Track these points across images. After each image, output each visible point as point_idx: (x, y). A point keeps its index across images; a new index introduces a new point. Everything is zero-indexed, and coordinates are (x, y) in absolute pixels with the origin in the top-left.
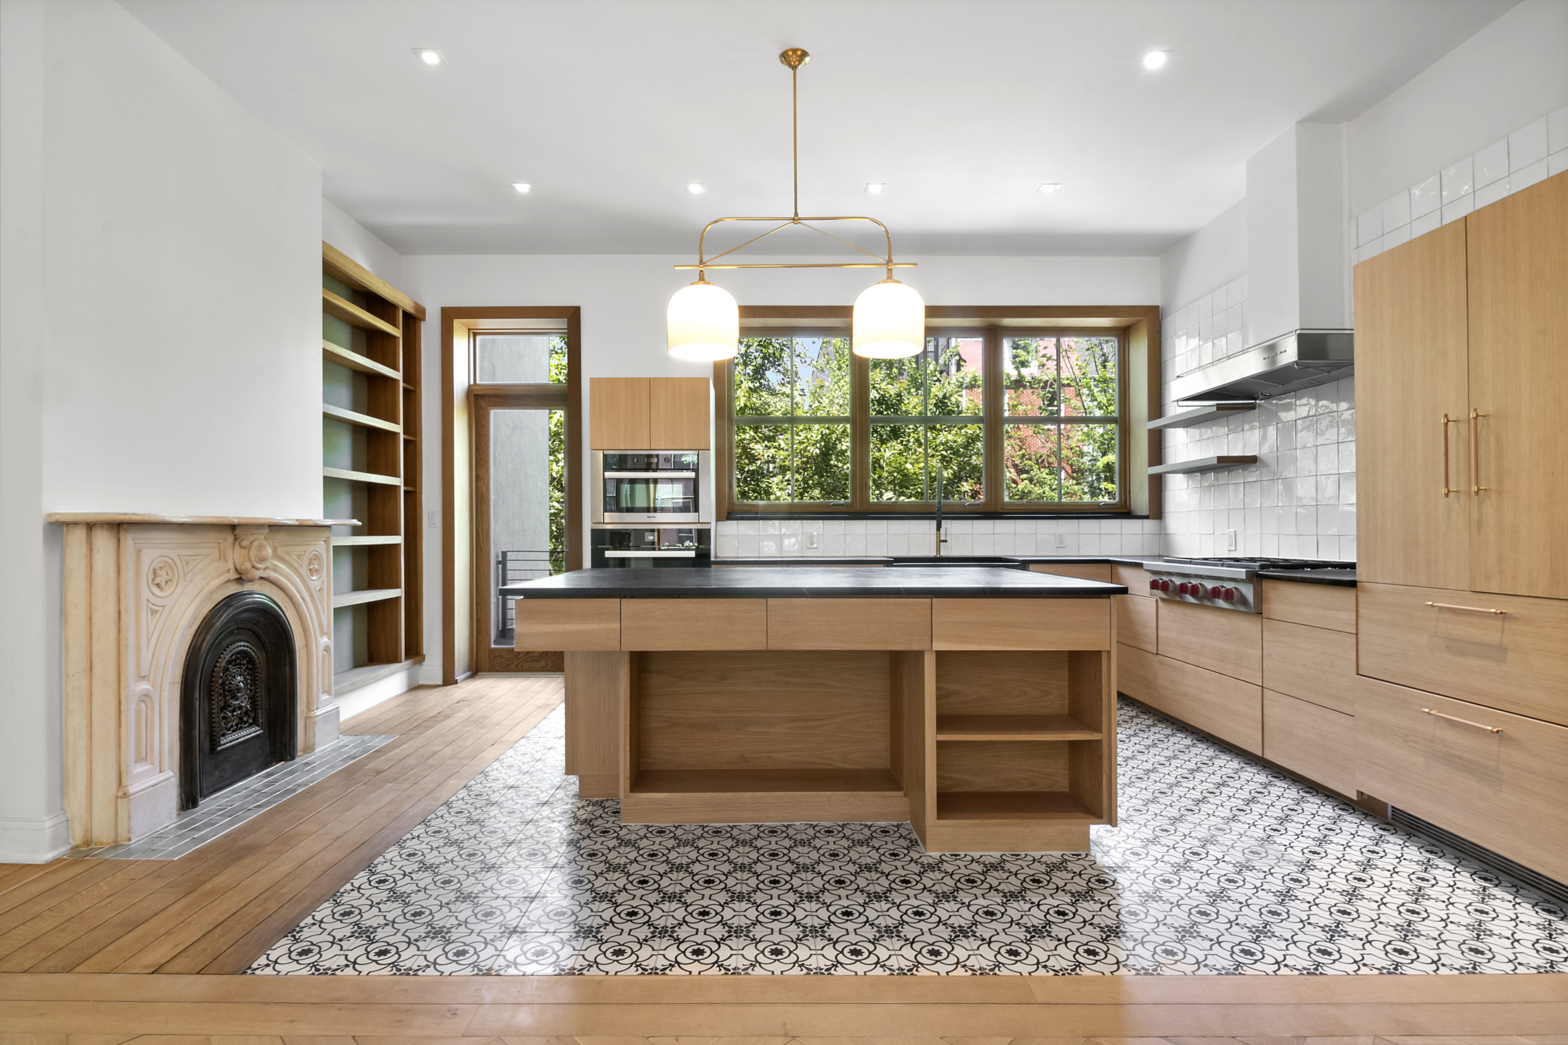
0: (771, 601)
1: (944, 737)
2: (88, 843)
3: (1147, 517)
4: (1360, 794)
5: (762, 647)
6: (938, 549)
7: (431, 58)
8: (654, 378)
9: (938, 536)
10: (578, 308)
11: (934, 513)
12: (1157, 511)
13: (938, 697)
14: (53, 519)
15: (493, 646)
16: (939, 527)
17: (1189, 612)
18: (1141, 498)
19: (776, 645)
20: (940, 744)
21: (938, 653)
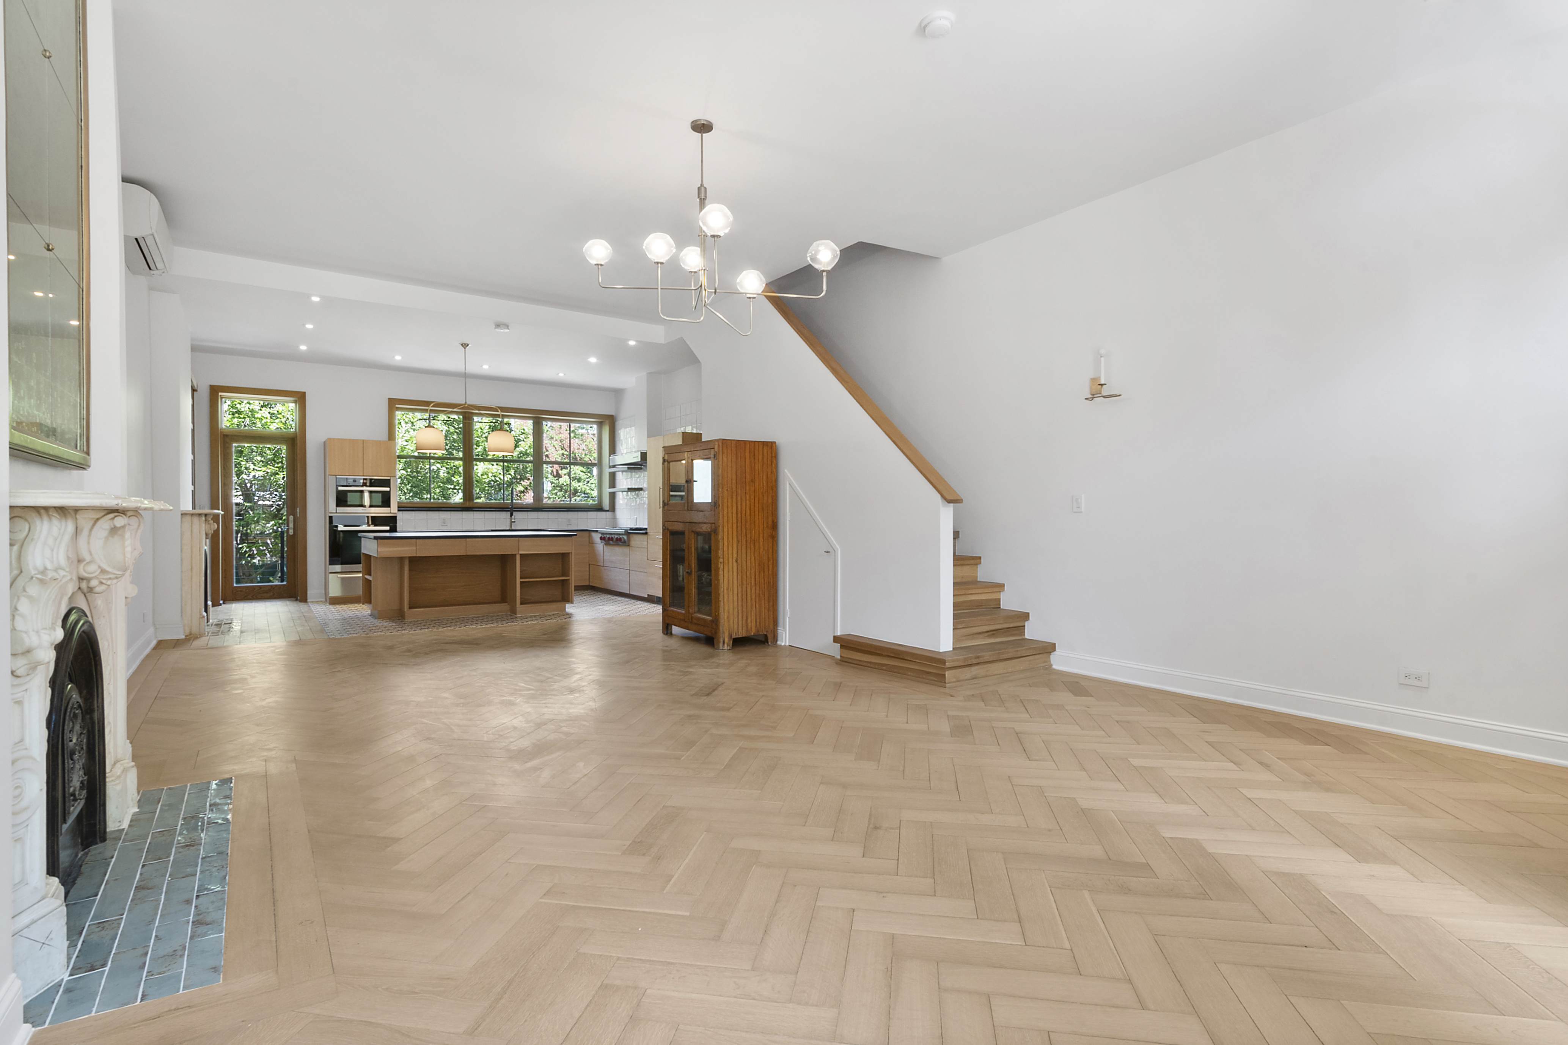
0: (468, 539)
1: (522, 580)
2: (191, 634)
3: (608, 511)
4: (648, 595)
5: (465, 554)
6: (511, 526)
7: (309, 326)
8: (366, 440)
9: (511, 519)
10: (305, 393)
11: (509, 508)
12: (613, 508)
13: (521, 572)
14: (183, 513)
15: (235, 585)
16: (511, 515)
17: (612, 548)
18: (606, 504)
19: (469, 553)
20: (521, 582)
21: (521, 554)
